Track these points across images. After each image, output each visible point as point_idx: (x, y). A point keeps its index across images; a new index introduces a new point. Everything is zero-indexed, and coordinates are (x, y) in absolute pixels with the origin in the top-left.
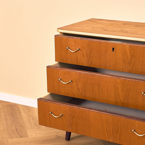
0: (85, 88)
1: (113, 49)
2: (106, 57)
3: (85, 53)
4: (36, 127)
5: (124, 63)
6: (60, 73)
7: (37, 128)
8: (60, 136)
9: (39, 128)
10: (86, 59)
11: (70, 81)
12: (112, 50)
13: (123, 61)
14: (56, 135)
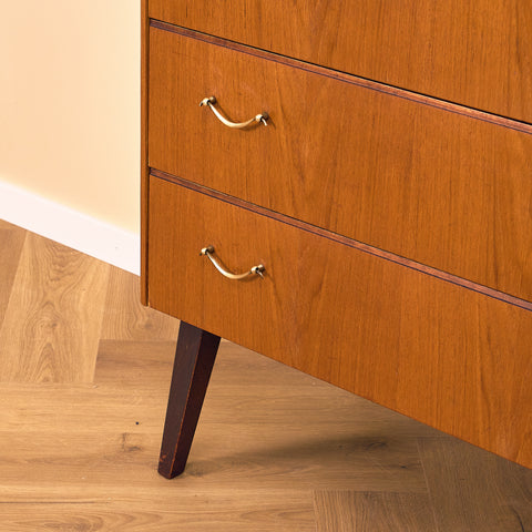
0: (335, 164)
2: (413, 14)
4: (48, 373)
5: (519, 60)
6: (211, 67)
7: (46, 380)
8: (145, 444)
9: (56, 381)
10: (306, 19)
11: (258, 117)
14: (124, 436)
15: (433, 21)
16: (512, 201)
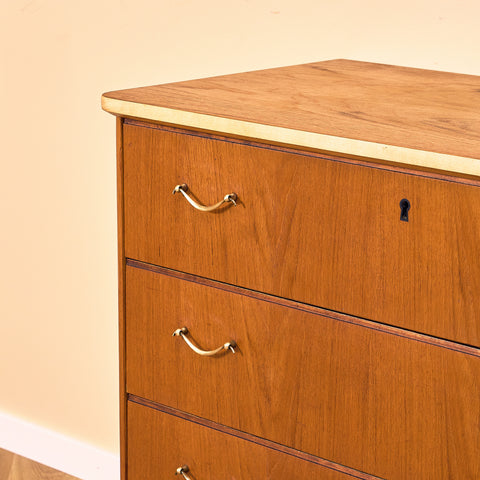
1: (405, 205)
2: (365, 249)
3: (262, 224)
5: (462, 289)
6: (183, 300)
10: (268, 256)
11: (227, 345)
12: (399, 210)
13: (457, 280)
15: (383, 255)
16: (462, 418)
